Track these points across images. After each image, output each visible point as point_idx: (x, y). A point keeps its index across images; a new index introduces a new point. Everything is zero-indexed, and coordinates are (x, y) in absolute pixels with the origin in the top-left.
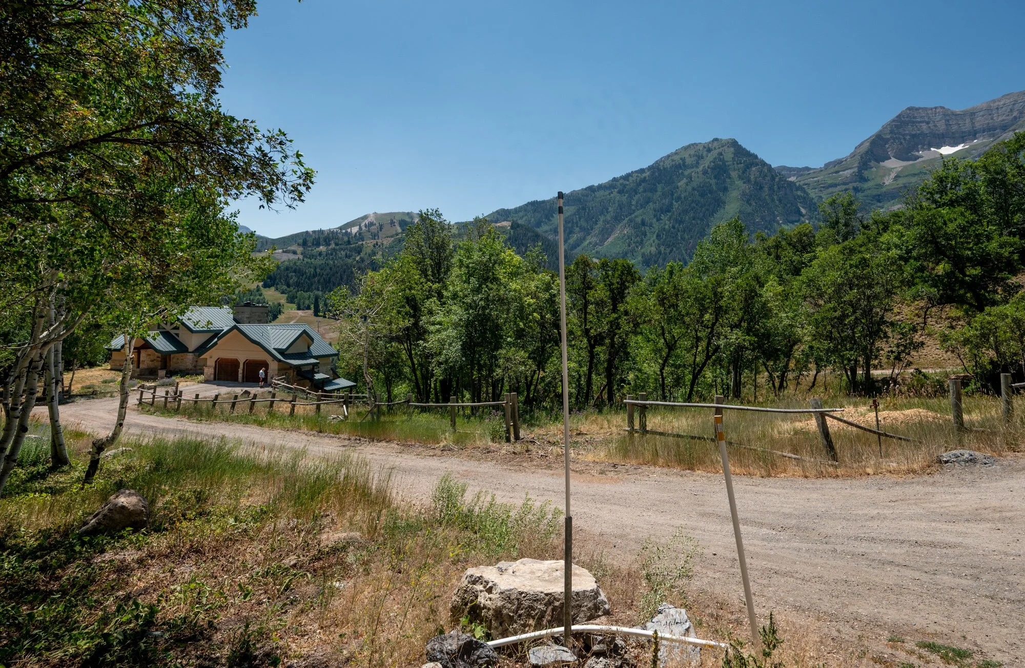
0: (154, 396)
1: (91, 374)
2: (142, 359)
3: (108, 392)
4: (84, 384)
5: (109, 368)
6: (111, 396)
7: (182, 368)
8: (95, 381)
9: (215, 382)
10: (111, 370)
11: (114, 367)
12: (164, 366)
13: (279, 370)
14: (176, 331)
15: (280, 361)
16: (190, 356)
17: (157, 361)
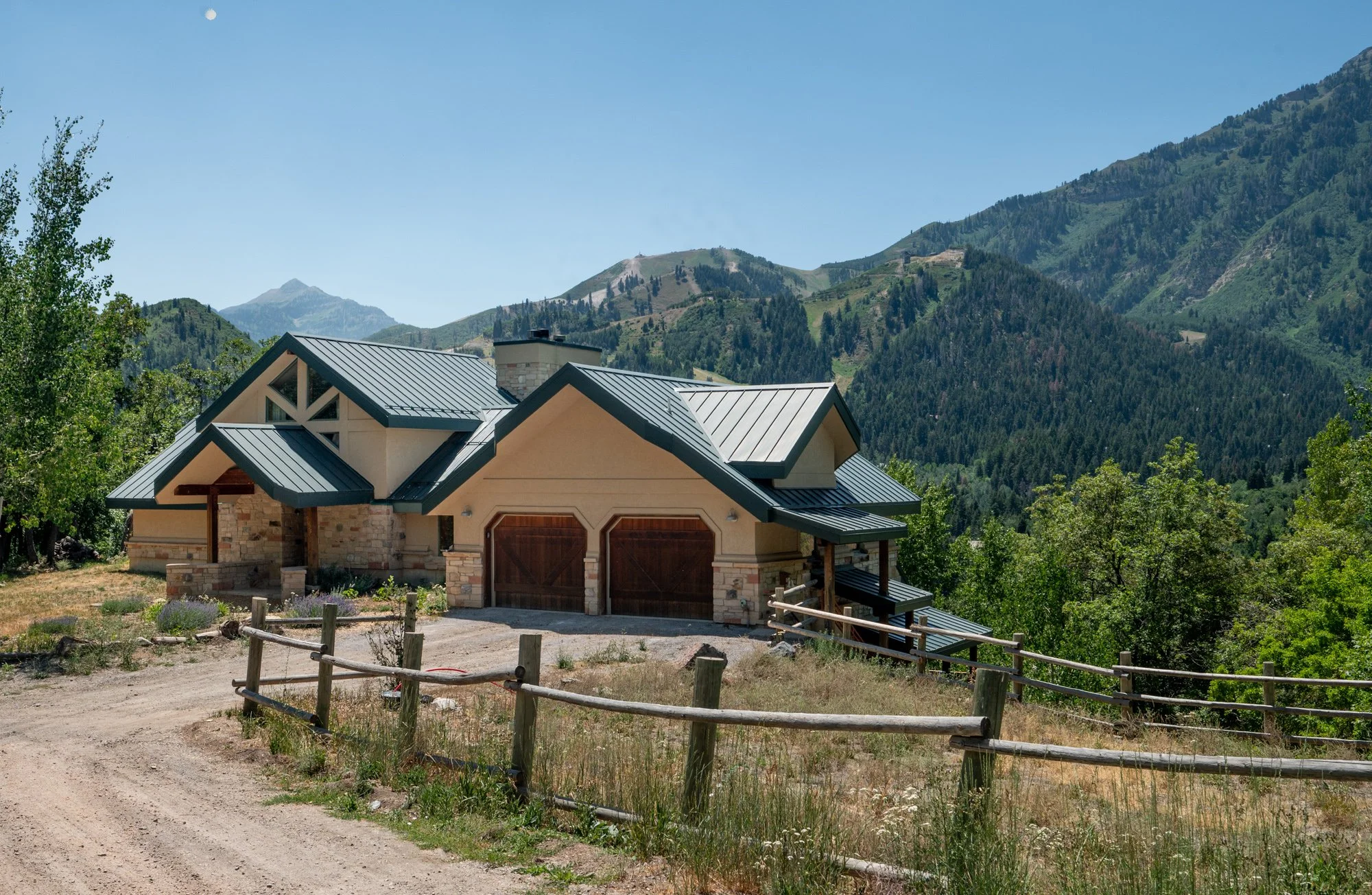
0: (326, 668)
1: (72, 584)
2: (222, 531)
3: (114, 649)
4: (42, 617)
5: (126, 566)
6: (127, 665)
7: (356, 561)
8: (80, 607)
9: (489, 611)
10: (131, 572)
11: (141, 564)
12: (298, 553)
13: (764, 557)
14: (327, 426)
15: (772, 515)
16: (381, 516)
17: (273, 538)
